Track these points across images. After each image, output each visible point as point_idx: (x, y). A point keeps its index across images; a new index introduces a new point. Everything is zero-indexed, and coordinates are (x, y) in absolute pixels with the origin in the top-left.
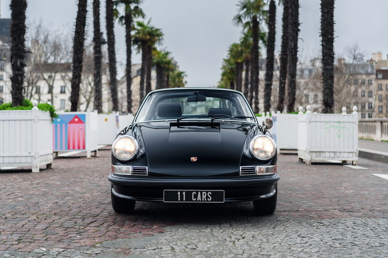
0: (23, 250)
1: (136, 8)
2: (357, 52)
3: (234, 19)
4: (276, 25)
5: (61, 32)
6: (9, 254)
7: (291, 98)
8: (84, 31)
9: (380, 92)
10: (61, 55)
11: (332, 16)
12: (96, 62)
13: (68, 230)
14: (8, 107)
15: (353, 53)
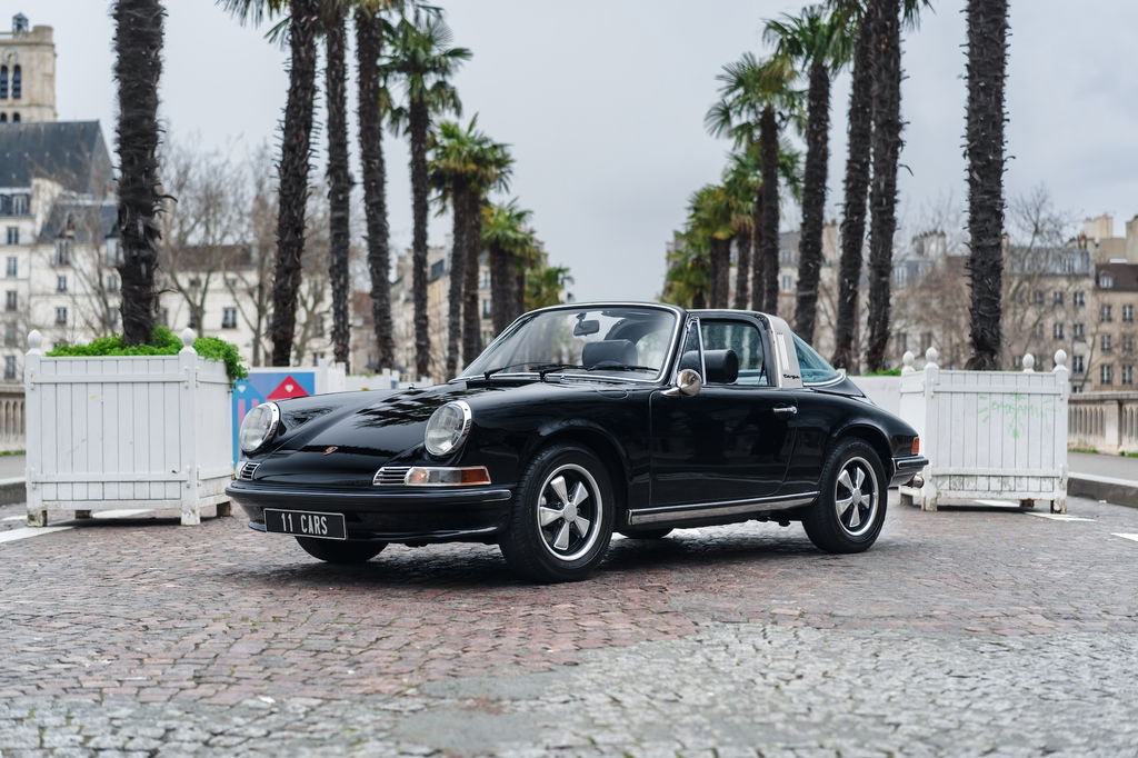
0: (214, 700)
1: (441, 85)
2: (1043, 215)
3: (709, 115)
4: (830, 134)
5: (223, 160)
6: (179, 709)
7: (876, 333)
8: (308, 144)
9: (1106, 327)
10: (225, 222)
11: (1000, 99)
12: (335, 231)
13: (322, 656)
14: (112, 347)
15: (1034, 218)
